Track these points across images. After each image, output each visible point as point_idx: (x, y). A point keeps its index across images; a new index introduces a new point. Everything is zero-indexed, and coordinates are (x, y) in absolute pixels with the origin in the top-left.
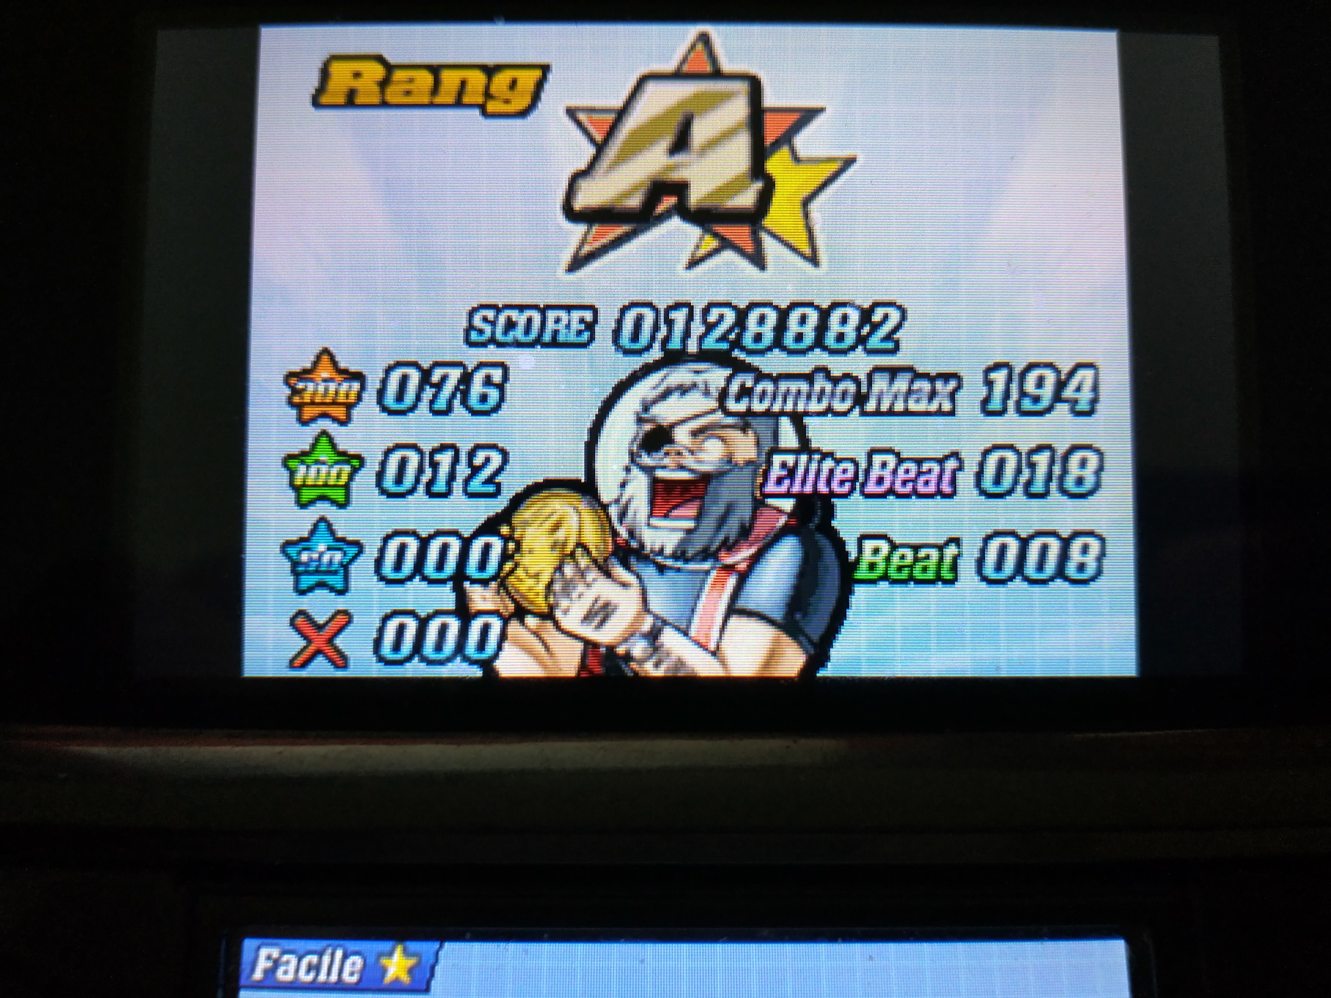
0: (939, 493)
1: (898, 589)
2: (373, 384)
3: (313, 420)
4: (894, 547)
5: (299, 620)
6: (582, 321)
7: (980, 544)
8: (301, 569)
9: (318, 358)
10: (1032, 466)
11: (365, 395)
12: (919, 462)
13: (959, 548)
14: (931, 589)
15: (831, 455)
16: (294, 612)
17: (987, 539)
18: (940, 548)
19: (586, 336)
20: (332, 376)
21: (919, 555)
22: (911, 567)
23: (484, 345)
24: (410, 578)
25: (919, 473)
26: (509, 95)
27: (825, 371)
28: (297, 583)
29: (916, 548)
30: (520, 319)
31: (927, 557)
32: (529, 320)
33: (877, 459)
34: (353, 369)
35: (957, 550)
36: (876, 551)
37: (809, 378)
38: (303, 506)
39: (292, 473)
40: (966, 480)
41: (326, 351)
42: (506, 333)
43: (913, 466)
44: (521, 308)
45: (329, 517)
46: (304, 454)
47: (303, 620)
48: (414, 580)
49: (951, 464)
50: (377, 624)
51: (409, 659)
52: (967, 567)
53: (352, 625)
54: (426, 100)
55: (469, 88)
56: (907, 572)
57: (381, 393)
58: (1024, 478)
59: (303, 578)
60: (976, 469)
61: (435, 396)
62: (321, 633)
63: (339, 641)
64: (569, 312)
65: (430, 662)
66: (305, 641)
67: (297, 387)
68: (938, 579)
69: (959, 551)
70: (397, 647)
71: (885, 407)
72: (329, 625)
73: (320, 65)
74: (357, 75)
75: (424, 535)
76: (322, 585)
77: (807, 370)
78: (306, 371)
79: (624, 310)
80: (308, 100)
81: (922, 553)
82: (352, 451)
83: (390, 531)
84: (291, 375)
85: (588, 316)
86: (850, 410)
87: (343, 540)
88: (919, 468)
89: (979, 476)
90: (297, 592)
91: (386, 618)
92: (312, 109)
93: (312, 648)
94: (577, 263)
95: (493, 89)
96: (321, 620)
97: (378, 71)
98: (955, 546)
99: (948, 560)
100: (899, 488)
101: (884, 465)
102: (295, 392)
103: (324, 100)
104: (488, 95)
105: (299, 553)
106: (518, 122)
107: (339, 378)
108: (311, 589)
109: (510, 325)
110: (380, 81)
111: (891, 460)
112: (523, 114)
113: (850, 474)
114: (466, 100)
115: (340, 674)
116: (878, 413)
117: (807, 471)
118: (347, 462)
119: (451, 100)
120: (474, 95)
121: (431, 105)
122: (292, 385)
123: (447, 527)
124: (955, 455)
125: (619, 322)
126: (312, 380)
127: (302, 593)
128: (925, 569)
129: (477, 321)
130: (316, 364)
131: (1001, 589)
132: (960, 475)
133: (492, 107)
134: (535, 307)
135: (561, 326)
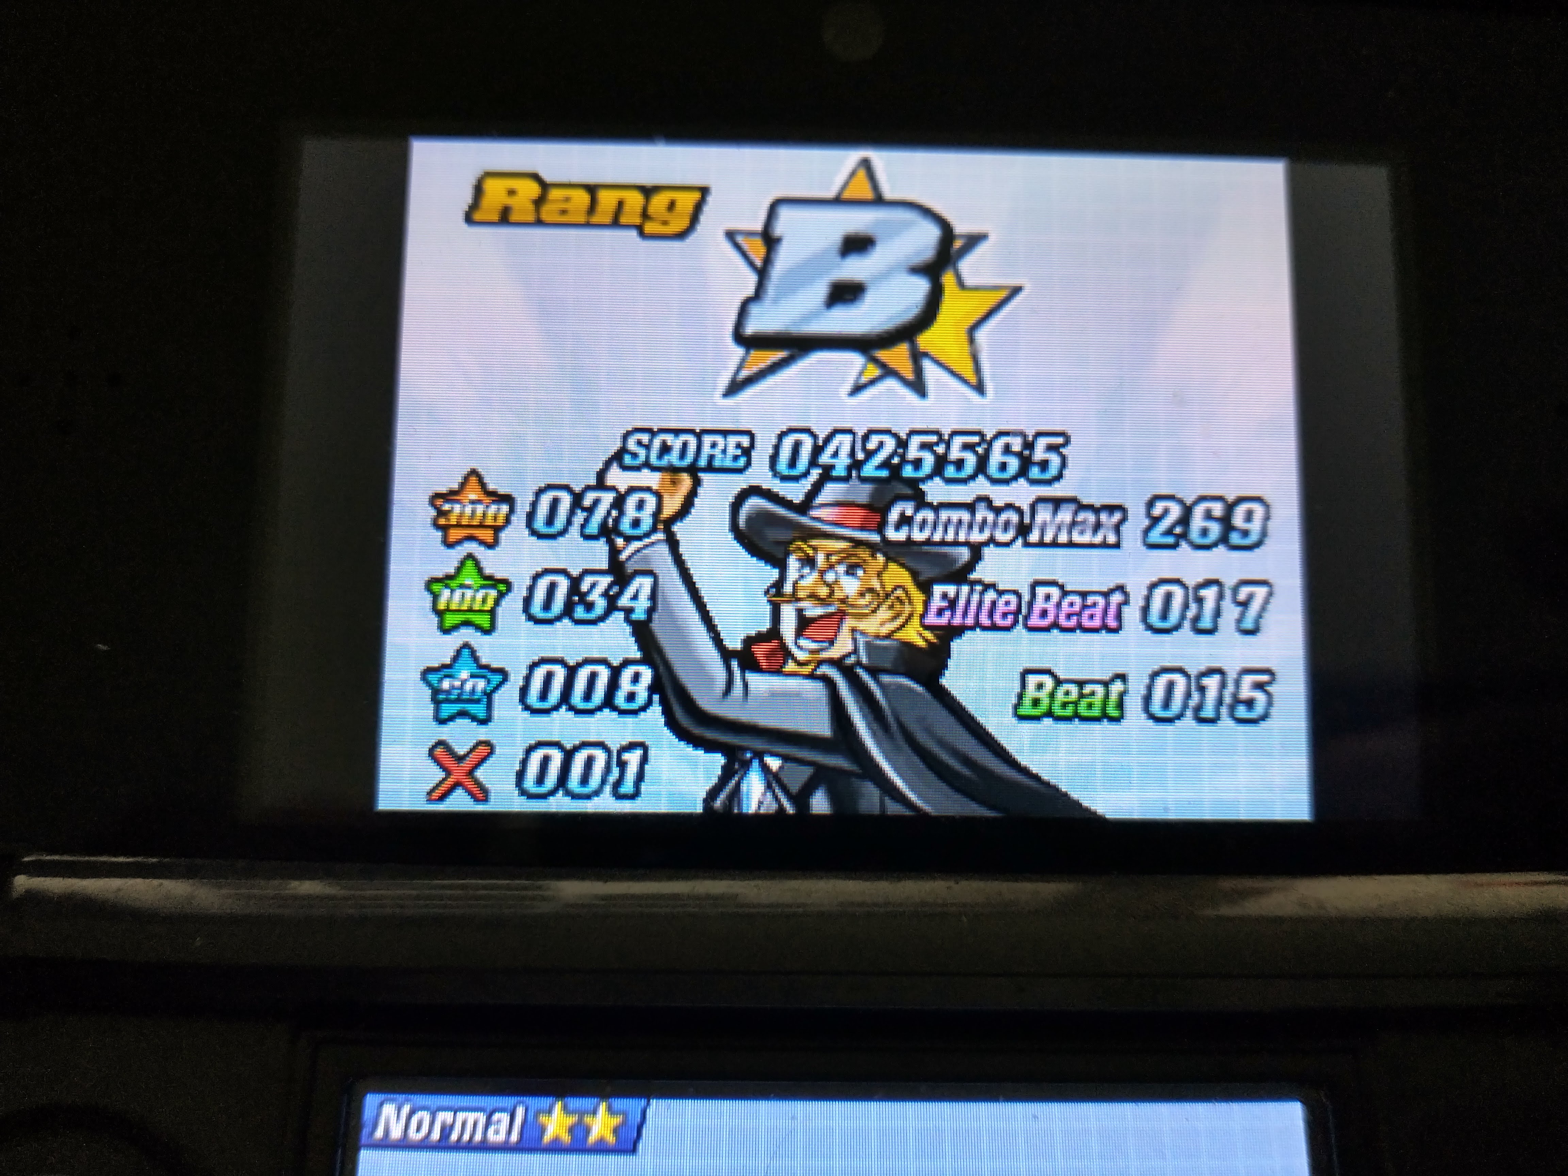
0: (1105, 627)
1: (1062, 726)
2: (523, 507)
3: (459, 542)
4: (1058, 682)
5: (439, 751)
6: (738, 446)
7: (1147, 681)
8: (442, 697)
9: (466, 479)
10: (1200, 601)
11: (514, 518)
12: (1084, 595)
13: (1125, 684)
14: (1095, 727)
15: (993, 586)
16: (432, 742)
17: (1155, 675)
18: (1106, 684)
19: (742, 462)
20: (479, 498)
21: (1084, 691)
22: (1076, 704)
23: (637, 469)
24: (556, 708)
25: (1084, 607)
26: (667, 216)
27: (986, 500)
28: (437, 711)
29: (1081, 684)
30: (676, 443)
31: (1093, 694)
32: (685, 445)
33: (1041, 591)
34: (502, 491)
35: (1122, 686)
36: (1040, 686)
37: (970, 507)
38: (446, 631)
39: (436, 597)
40: (1132, 614)
41: (474, 472)
42: (660, 456)
43: (1077, 599)
44: (677, 432)
45: (473, 643)
46: (449, 577)
47: (443, 750)
48: (560, 710)
49: (1117, 598)
50: (521, 756)
51: (552, 793)
52: (1134, 704)
53: (494, 756)
54: (582, 219)
55: (627, 208)
56: (1071, 708)
57: (531, 517)
58: (1191, 613)
59: (444, 706)
60: (1141, 603)
61: (587, 520)
62: (461, 765)
63: (479, 774)
64: (725, 437)
65: (575, 796)
66: (444, 773)
67: (443, 509)
68: (1104, 716)
69: (1125, 688)
70: (540, 779)
71: (1048, 538)
72: (470, 756)
73: (473, 181)
74: (512, 192)
75: (572, 663)
76: (463, 714)
77: (969, 499)
78: (452, 493)
79: (781, 436)
80: (461, 216)
81: (1087, 689)
82: (499, 575)
83: (536, 658)
84: (438, 496)
85: (745, 441)
86: (1013, 540)
87: (486, 667)
88: (1083, 601)
89: (1145, 610)
90: (436, 721)
91: (530, 750)
92: (465, 226)
93: (451, 781)
94: (735, 387)
95: (651, 210)
96: (461, 751)
97: (532, 189)
98: (1121, 681)
99: (1114, 697)
100: (1063, 622)
101: (1048, 597)
102: (441, 513)
103: (477, 216)
104: (645, 215)
105: (440, 680)
106: (676, 244)
107: (487, 500)
108: (451, 718)
109: (665, 449)
110: (536, 200)
111: (1055, 592)
112: (681, 235)
113: (1013, 607)
114: (623, 220)
115: (480, 808)
116: (1041, 544)
117: (968, 602)
118: (493, 587)
119: (608, 220)
120: (631, 215)
121: (588, 225)
122: (438, 506)
123: (596, 655)
124: (1121, 588)
125: (777, 448)
126: (458, 501)
127: (442, 722)
128: (1090, 706)
129: (632, 445)
130: (463, 485)
131: (1168, 727)
132: (1126, 610)
133: (649, 228)
134: (691, 431)
135: (717, 452)
